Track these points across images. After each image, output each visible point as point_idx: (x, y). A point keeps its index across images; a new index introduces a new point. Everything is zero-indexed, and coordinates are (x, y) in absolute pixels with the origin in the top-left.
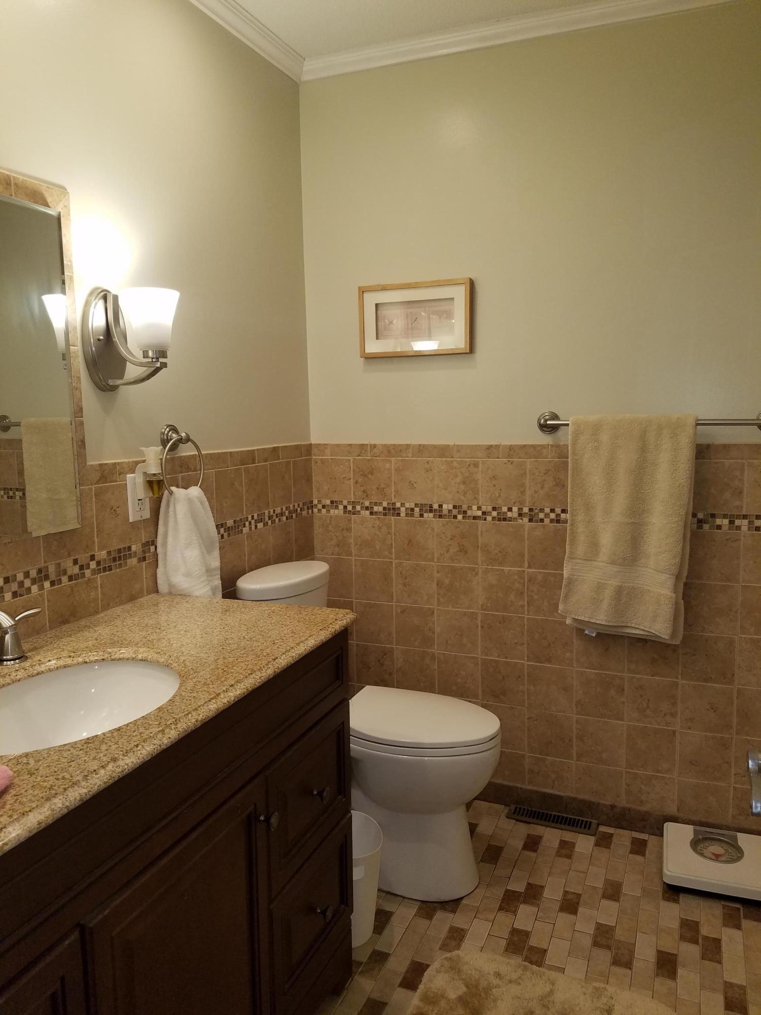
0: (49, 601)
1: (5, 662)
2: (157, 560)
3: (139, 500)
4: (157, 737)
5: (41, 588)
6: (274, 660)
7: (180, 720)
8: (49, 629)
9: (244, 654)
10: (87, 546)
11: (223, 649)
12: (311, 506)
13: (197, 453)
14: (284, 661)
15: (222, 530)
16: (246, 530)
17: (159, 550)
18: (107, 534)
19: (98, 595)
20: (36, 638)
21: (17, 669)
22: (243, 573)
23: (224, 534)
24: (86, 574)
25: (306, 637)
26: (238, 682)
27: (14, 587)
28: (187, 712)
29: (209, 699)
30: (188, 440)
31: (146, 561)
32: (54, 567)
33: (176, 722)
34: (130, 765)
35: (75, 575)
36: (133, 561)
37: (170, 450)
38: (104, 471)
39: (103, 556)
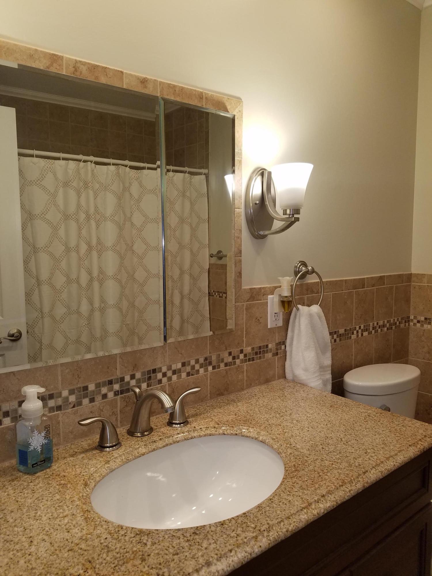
0: (211, 379)
1: (174, 425)
2: (286, 356)
3: (275, 313)
4: (250, 543)
5: (206, 370)
6: (364, 473)
7: (272, 528)
8: (210, 399)
9: (339, 459)
10: (238, 343)
11: (323, 448)
12: (408, 320)
13: (319, 281)
14: (373, 476)
15: (335, 336)
16: (354, 337)
17: (288, 349)
18: (252, 336)
19: (244, 377)
20: (200, 405)
21: (178, 432)
22: (350, 369)
23: (337, 339)
24: (237, 362)
25: (396, 452)
26: (330, 492)
27: (188, 369)
28: (280, 520)
29: (301, 508)
30: (313, 271)
31: (278, 355)
32: (215, 357)
33: (269, 530)
34: (220, 573)
35: (229, 362)
36: (270, 355)
37: (299, 278)
38: (253, 293)
39: (249, 351)
